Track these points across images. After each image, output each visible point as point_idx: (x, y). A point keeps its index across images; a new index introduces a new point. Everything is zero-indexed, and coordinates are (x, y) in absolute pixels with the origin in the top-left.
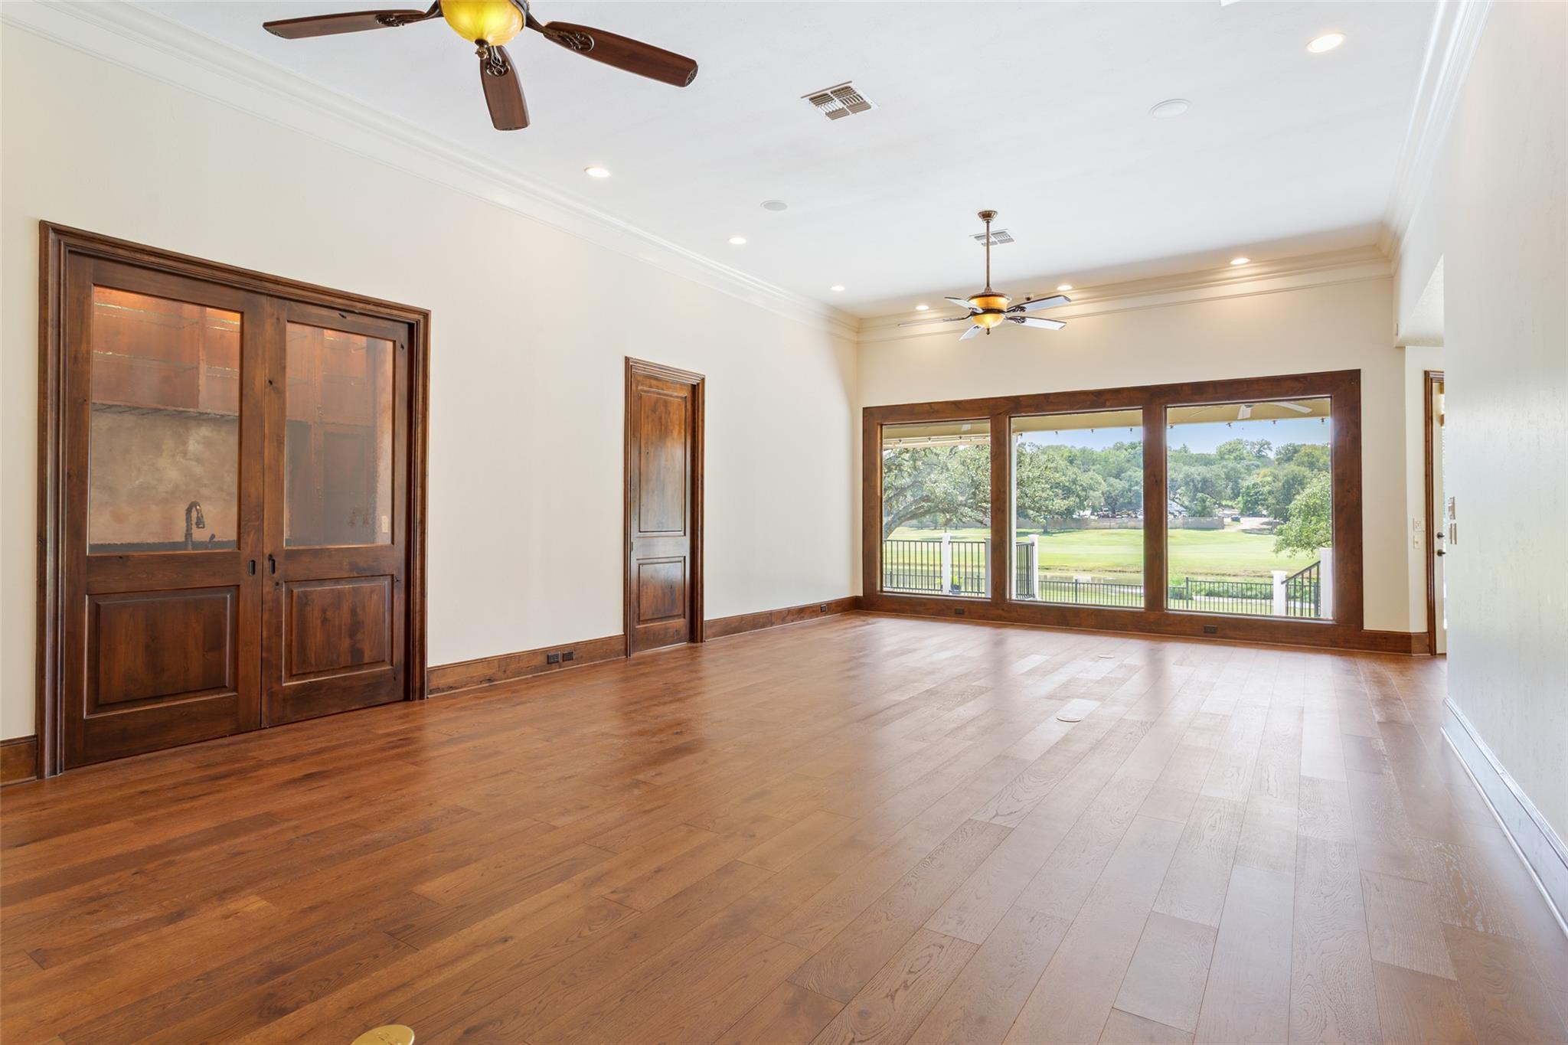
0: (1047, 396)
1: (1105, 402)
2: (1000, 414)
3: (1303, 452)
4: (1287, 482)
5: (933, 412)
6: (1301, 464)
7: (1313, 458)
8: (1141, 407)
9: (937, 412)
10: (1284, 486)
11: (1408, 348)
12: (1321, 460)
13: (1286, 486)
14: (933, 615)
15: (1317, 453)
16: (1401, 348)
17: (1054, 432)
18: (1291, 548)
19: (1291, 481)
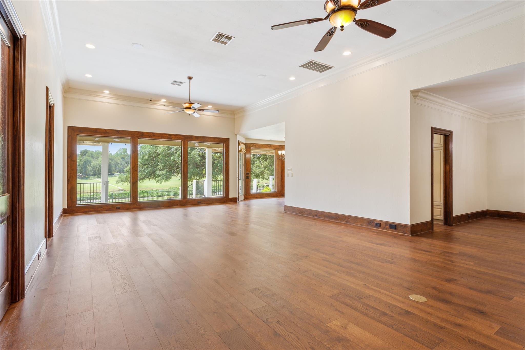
0: (153, 134)
1: (172, 138)
2: (136, 137)
3: (89, 153)
4: (85, 162)
5: (106, 133)
6: (89, 156)
7: (93, 154)
8: (181, 141)
9: (109, 133)
10: (84, 163)
11: (237, 135)
12: (95, 156)
13: (85, 164)
14: (105, 211)
15: (94, 153)
16: (236, 135)
17: (125, 144)
18: (122, 182)
19: (86, 162)
